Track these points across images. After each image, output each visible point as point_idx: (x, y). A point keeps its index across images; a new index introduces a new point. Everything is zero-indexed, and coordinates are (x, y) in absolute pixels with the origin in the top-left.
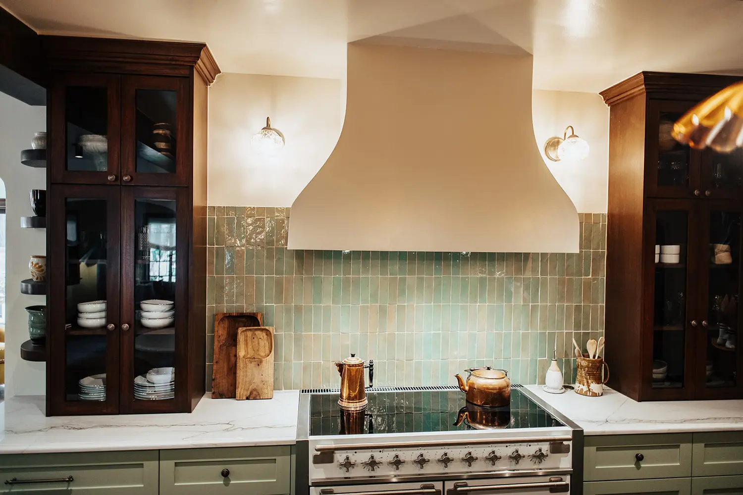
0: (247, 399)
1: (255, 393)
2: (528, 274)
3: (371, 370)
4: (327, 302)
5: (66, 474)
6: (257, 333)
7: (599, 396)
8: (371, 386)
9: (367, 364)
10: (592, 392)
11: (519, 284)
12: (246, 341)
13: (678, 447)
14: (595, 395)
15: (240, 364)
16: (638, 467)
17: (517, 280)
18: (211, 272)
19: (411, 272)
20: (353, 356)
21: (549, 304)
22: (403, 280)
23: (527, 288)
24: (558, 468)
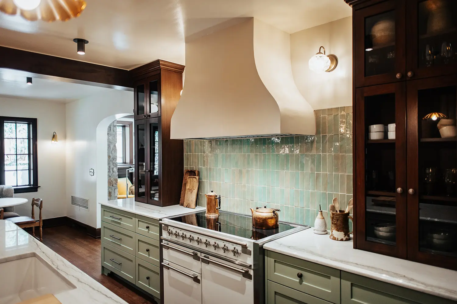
0: (186, 207)
1: (189, 205)
2: (314, 152)
3: (220, 200)
4: (220, 167)
5: (120, 217)
6: (194, 179)
7: (338, 240)
8: (220, 208)
9: (218, 197)
10: (333, 237)
11: (308, 159)
12: (190, 182)
13: (329, 278)
14: (334, 239)
15: (186, 192)
16: (301, 282)
17: (306, 156)
18: (185, 153)
19: (252, 151)
20: (212, 192)
21: (328, 173)
22: (249, 155)
23: (313, 162)
24: (246, 263)
